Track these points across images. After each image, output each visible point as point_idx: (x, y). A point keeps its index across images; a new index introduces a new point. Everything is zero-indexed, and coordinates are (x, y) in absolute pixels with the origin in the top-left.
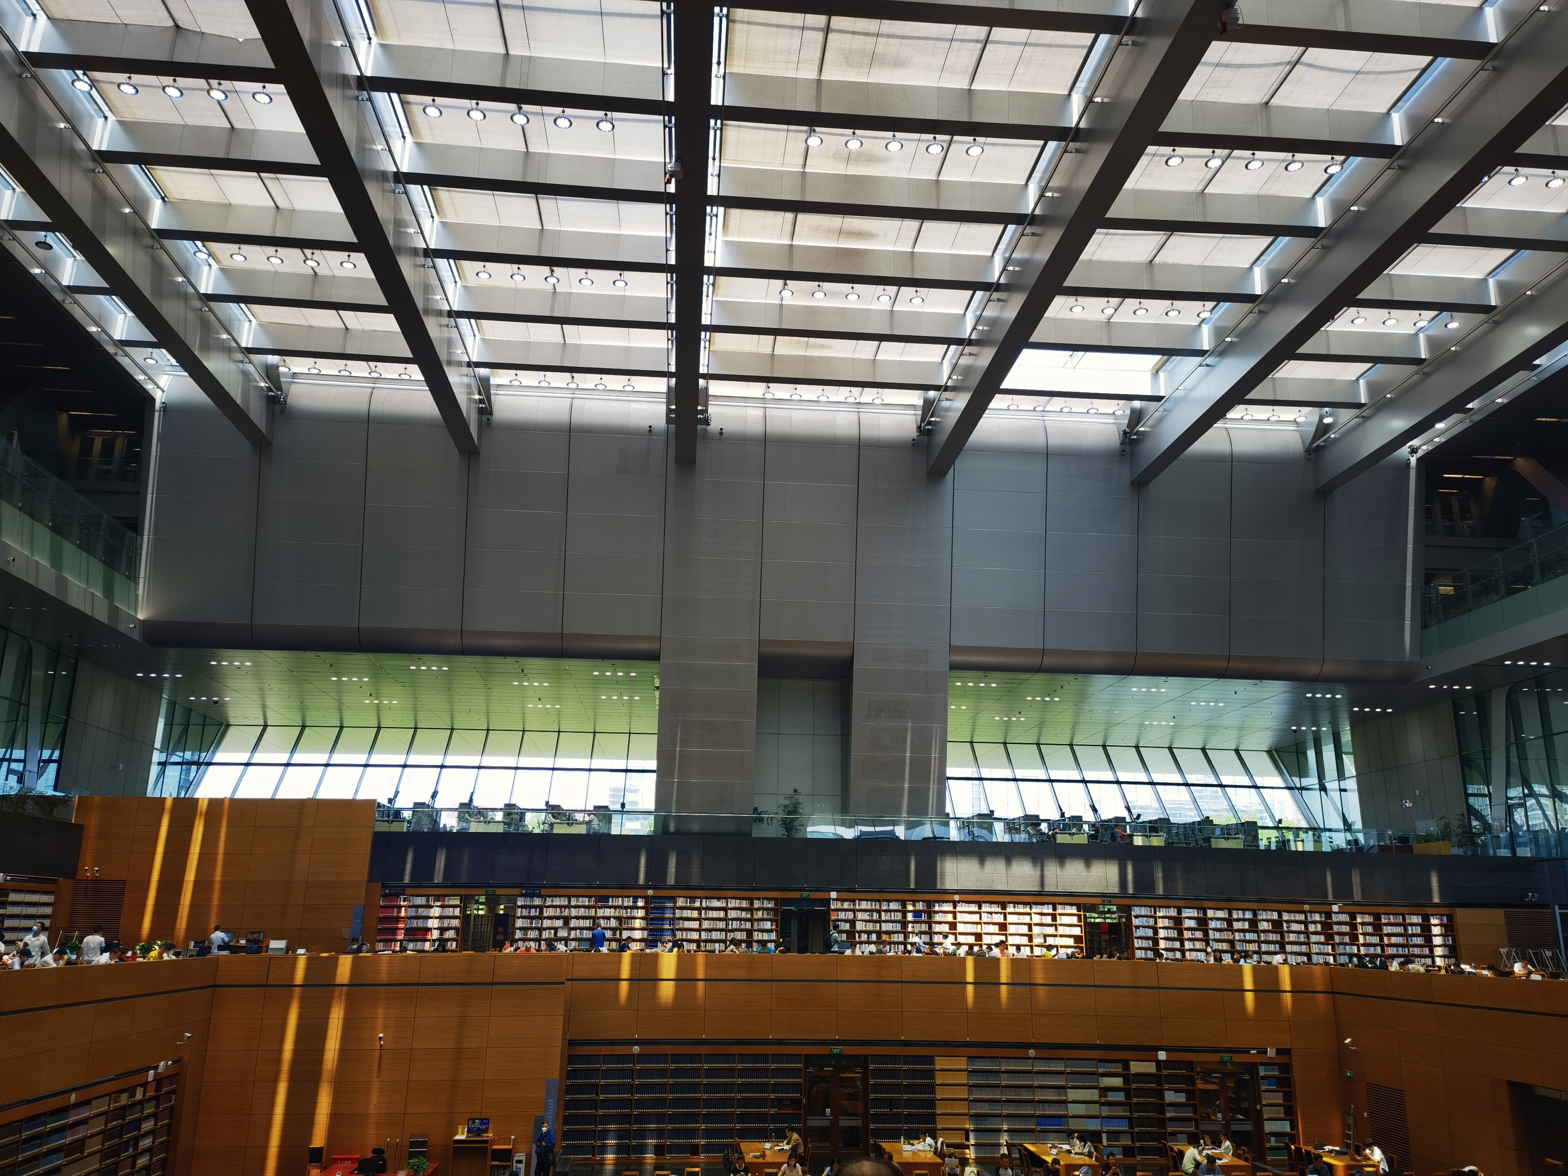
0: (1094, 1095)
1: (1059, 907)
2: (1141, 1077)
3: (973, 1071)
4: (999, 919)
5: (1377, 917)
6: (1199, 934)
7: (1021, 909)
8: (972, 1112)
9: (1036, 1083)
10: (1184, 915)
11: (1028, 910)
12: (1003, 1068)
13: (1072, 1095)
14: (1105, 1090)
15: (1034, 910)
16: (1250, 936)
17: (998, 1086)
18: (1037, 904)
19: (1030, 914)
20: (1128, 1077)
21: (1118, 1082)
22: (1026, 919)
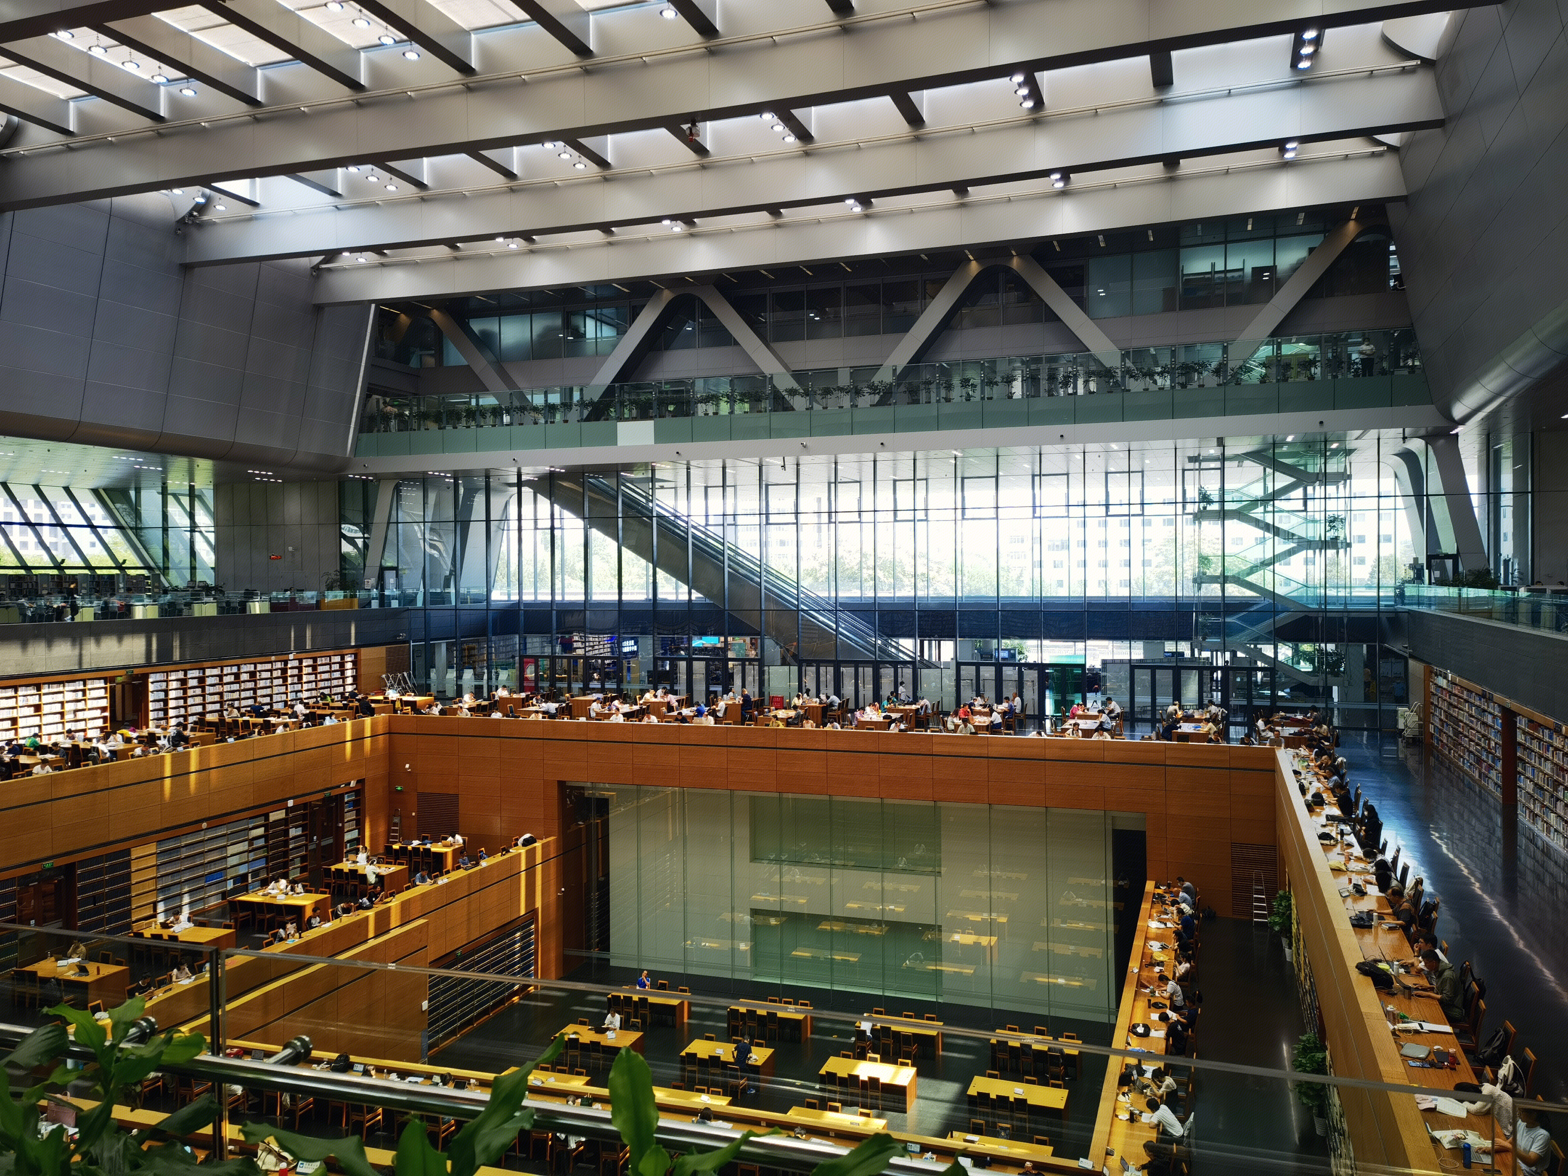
0: (244, 846)
1: (89, 682)
2: (277, 822)
3: (161, 852)
4: (34, 700)
5: (315, 660)
6: (198, 691)
7: (55, 689)
8: (159, 886)
9: (206, 849)
10: (189, 676)
11: (61, 689)
12: (183, 844)
13: (231, 850)
14: (251, 841)
15: (67, 688)
16: (235, 687)
17: (178, 859)
18: (69, 682)
19: (62, 692)
20: (267, 826)
21: (260, 831)
22: (59, 698)
